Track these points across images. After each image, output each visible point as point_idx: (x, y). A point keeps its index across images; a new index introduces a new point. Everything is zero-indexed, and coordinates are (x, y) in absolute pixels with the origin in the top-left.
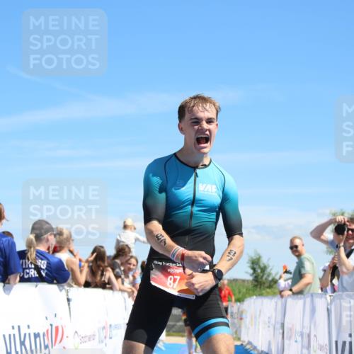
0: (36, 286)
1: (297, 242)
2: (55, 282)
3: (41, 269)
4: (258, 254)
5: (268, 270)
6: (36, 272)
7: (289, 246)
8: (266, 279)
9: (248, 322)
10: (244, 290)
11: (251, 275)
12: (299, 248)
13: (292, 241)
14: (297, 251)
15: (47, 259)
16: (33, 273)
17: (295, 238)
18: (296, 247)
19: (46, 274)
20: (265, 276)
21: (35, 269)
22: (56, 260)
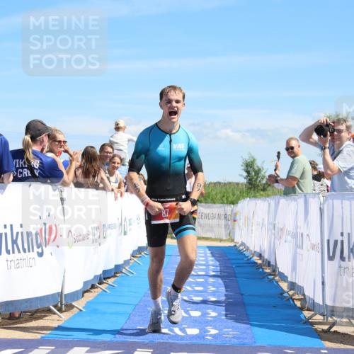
0: (30, 185)
1: (294, 143)
2: (49, 181)
3: (35, 168)
4: (253, 157)
5: (262, 173)
6: (29, 172)
7: (285, 147)
8: (260, 181)
9: (241, 224)
10: (239, 193)
11: (245, 178)
12: (295, 150)
13: (288, 142)
14: (293, 152)
15: (41, 159)
16: (26, 173)
17: (291, 139)
18: (292, 148)
19: (39, 174)
20: (259, 179)
21: (28, 168)
22: (49, 160)
